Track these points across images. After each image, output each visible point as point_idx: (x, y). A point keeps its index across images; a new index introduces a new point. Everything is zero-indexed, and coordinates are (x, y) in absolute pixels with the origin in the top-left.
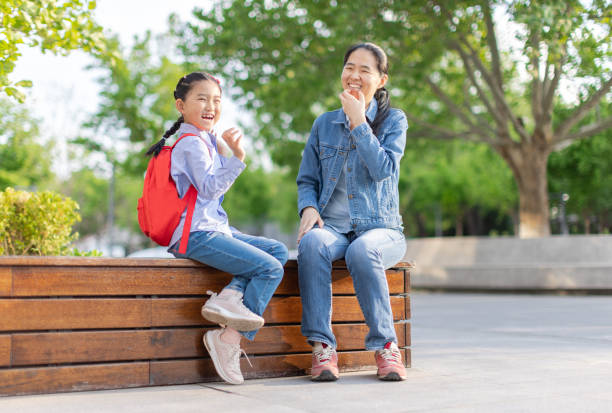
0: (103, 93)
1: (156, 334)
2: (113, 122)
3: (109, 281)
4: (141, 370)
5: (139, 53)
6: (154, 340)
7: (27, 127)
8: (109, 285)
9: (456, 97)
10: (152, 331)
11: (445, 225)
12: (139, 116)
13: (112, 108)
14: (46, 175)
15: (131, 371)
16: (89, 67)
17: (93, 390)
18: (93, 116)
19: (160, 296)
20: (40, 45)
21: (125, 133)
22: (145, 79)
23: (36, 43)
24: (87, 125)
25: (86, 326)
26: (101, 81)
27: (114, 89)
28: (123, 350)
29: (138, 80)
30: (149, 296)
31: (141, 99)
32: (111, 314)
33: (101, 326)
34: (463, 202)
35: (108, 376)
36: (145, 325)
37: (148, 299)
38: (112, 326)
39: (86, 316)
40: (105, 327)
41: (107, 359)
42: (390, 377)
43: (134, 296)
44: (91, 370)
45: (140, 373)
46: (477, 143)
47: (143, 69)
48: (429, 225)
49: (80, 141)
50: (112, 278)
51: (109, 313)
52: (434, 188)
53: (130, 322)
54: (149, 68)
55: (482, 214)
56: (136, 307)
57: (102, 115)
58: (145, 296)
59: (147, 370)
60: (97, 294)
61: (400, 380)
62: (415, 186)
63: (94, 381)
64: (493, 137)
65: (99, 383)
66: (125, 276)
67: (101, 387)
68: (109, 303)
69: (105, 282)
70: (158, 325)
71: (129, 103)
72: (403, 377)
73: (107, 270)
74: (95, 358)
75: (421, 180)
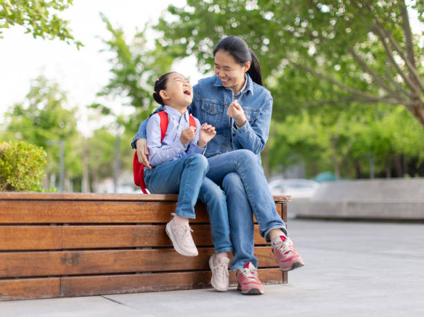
0: (113, 70)
1: (66, 255)
2: (118, 92)
3: (26, 212)
4: (53, 284)
5: (139, 40)
6: (64, 260)
7: (58, 97)
8: (26, 214)
9: (380, 70)
10: (63, 252)
11: (378, 169)
12: (138, 87)
13: (118, 82)
14: (72, 133)
15: (45, 284)
16: (101, 51)
17: (12, 300)
18: (104, 88)
19: (71, 224)
20: (33, 31)
21: (129, 100)
22: (143, 59)
23: (29, 30)
24: (99, 94)
25: (6, 248)
26: (111, 61)
27: (120, 67)
28: (38, 267)
29: (138, 60)
30: (62, 224)
31: (140, 75)
32: (28, 238)
33: (19, 248)
34: (392, 152)
35: (25, 289)
36: (57, 248)
37: (60, 226)
38: (28, 248)
39: (6, 240)
40: (23, 249)
41: (24, 275)
42: (252, 292)
43: (49, 224)
44: (10, 284)
45: (52, 287)
46: (395, 105)
47: (142, 52)
48: (364, 169)
49: (95, 106)
50: (29, 210)
51: (27, 238)
52: (368, 141)
53: (43, 244)
54: (147, 51)
55: (407, 160)
56: (49, 233)
57: (111, 87)
58: (58, 224)
59: (57, 284)
60: (16, 222)
61: (260, 294)
62: (353, 139)
63: (12, 293)
64: (408, 101)
65: (15, 295)
66: (39, 207)
67: (18, 297)
68: (26, 230)
69: (22, 212)
70: (68, 247)
71: (131, 78)
72: (262, 292)
73: (25, 203)
74: (13, 274)
75: (358, 135)
